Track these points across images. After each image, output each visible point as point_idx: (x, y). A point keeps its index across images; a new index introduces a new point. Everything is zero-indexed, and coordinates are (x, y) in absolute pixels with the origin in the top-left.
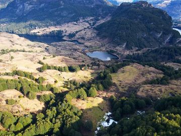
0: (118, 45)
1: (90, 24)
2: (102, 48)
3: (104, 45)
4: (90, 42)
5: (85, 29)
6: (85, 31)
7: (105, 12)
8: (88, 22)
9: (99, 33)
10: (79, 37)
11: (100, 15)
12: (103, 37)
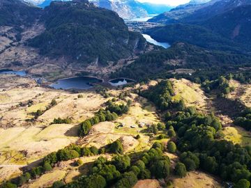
0: (89, 63)
1: (11, 38)
2: (65, 72)
3: (66, 67)
4: (37, 68)
5: (7, 47)
6: (13, 52)
7: (26, 16)
8: (5, 35)
9: (42, 50)
10: (9, 62)
11: (20, 21)
12: (55, 56)
